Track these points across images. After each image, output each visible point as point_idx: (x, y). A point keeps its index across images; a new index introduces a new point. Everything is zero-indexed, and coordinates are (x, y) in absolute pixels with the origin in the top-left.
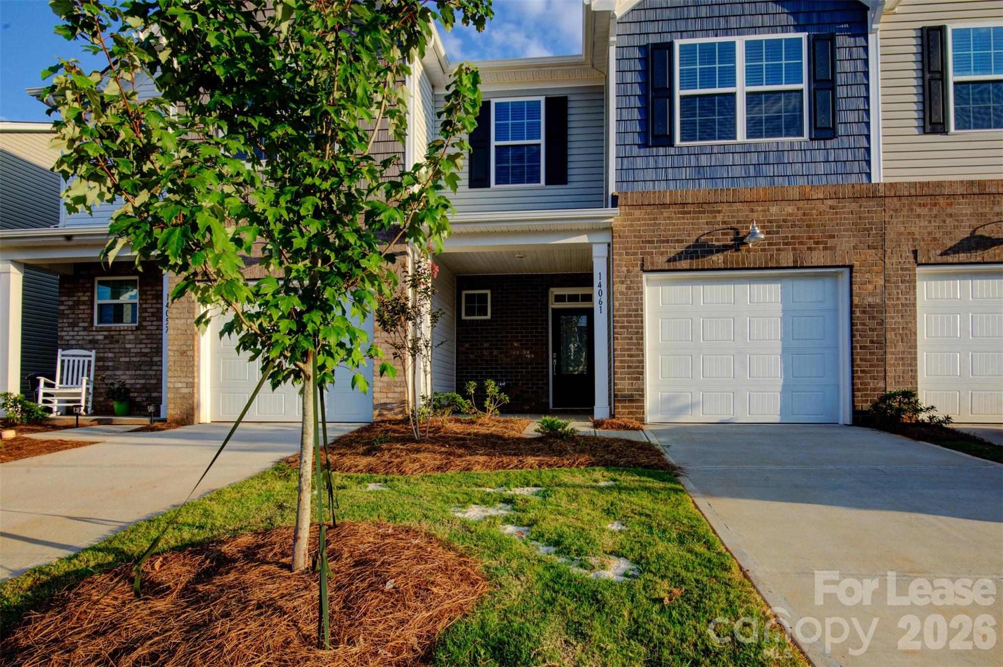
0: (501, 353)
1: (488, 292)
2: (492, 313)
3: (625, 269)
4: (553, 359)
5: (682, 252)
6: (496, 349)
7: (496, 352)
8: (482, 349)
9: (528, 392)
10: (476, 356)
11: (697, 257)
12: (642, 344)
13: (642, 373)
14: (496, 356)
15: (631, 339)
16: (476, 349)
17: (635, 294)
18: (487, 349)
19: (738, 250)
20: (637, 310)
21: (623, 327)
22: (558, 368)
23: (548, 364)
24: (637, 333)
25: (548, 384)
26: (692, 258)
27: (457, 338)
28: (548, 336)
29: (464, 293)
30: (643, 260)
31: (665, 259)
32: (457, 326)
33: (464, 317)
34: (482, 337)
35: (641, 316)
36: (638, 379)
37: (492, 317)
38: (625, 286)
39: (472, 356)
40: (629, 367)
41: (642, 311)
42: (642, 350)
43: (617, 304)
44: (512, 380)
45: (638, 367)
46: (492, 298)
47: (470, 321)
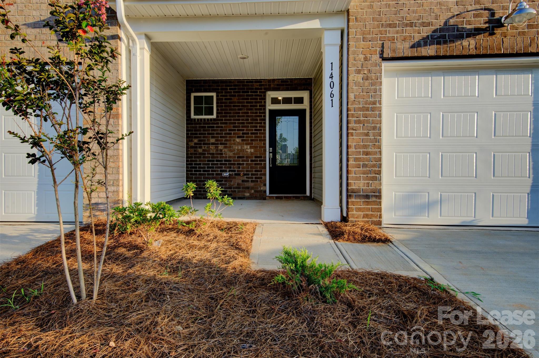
0: (225, 147)
1: (214, 94)
2: (217, 113)
3: (362, 57)
4: (270, 153)
5: (428, 36)
6: (221, 144)
7: (221, 147)
8: (209, 144)
9: (248, 181)
10: (204, 150)
11: (445, 42)
12: (379, 141)
13: (379, 173)
14: (221, 150)
15: (367, 135)
16: (204, 144)
17: (372, 84)
18: (213, 144)
19: (492, 34)
20: (374, 103)
21: (359, 122)
22: (274, 160)
23: (265, 157)
24: (374, 128)
25: (265, 175)
26: (439, 43)
27: (187, 134)
28: (265, 134)
29: (193, 95)
30: (383, 47)
31: (407, 45)
32: (187, 124)
33: (193, 116)
34: (208, 134)
35: (380, 109)
36: (374, 179)
37: (217, 116)
38: (361, 76)
39: (200, 151)
40: (365, 166)
41: (380, 104)
42: (380, 147)
43: (352, 96)
44: (234, 171)
45: (374, 166)
46: (217, 99)
47: (198, 119)
